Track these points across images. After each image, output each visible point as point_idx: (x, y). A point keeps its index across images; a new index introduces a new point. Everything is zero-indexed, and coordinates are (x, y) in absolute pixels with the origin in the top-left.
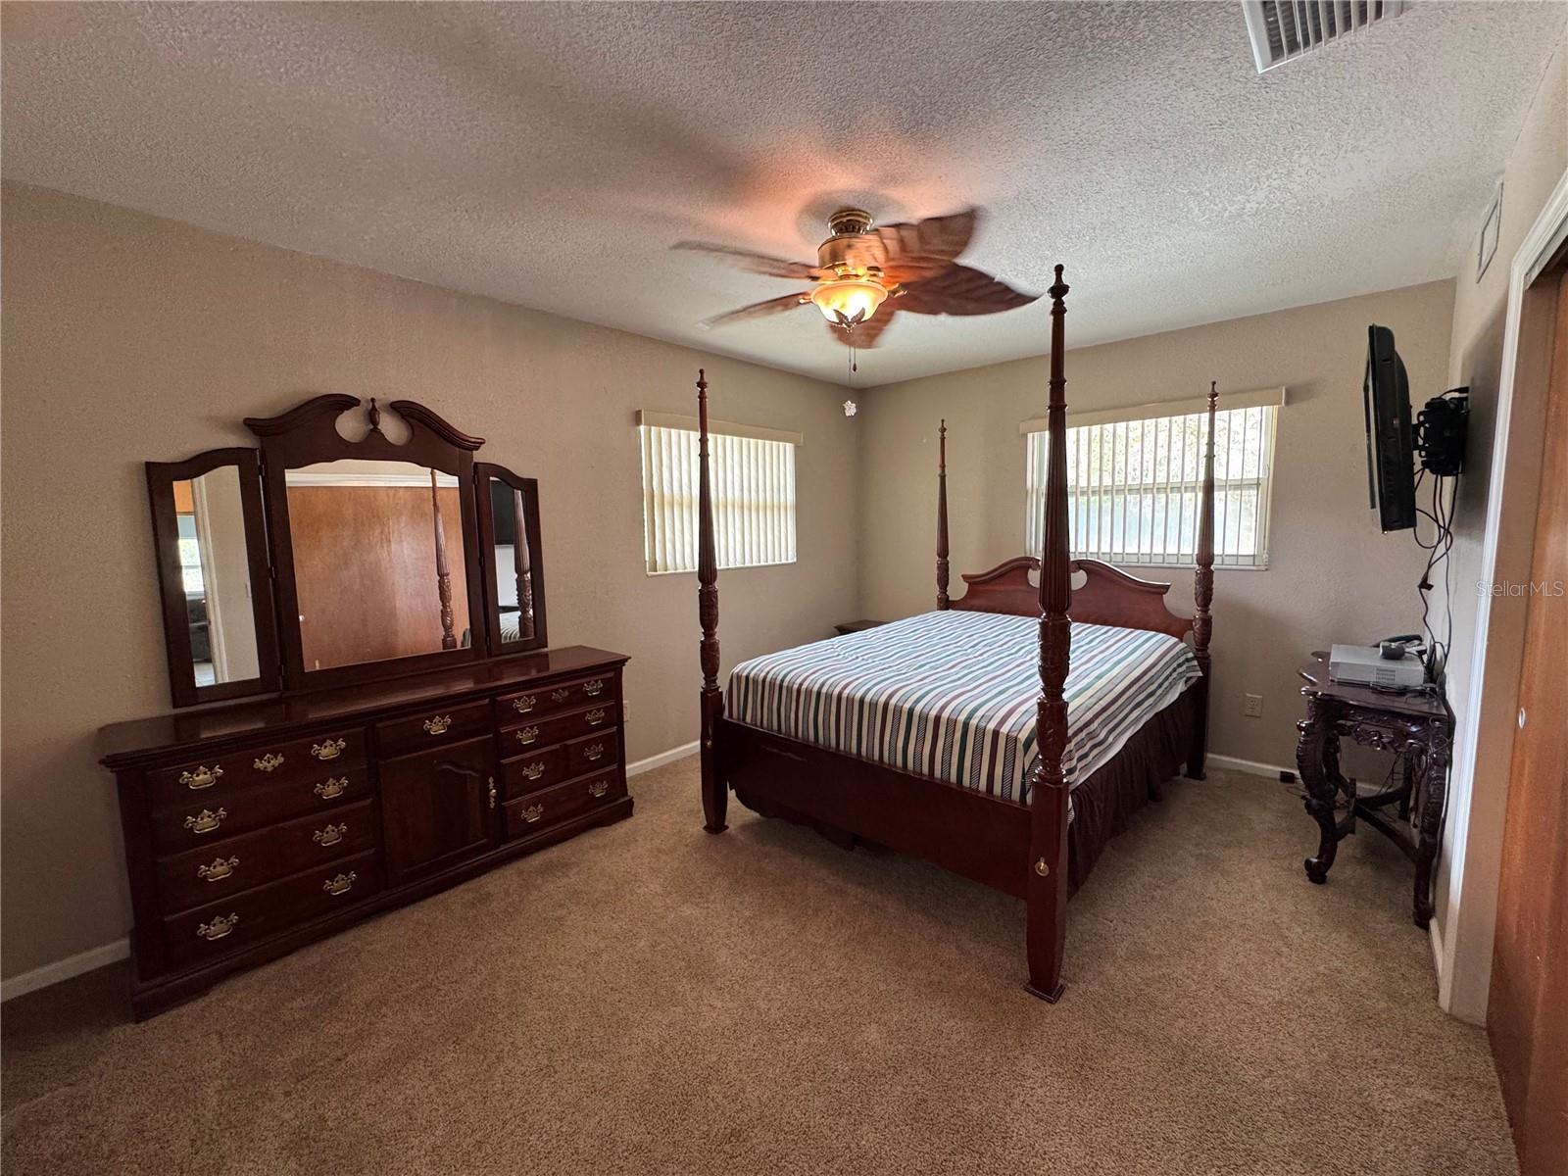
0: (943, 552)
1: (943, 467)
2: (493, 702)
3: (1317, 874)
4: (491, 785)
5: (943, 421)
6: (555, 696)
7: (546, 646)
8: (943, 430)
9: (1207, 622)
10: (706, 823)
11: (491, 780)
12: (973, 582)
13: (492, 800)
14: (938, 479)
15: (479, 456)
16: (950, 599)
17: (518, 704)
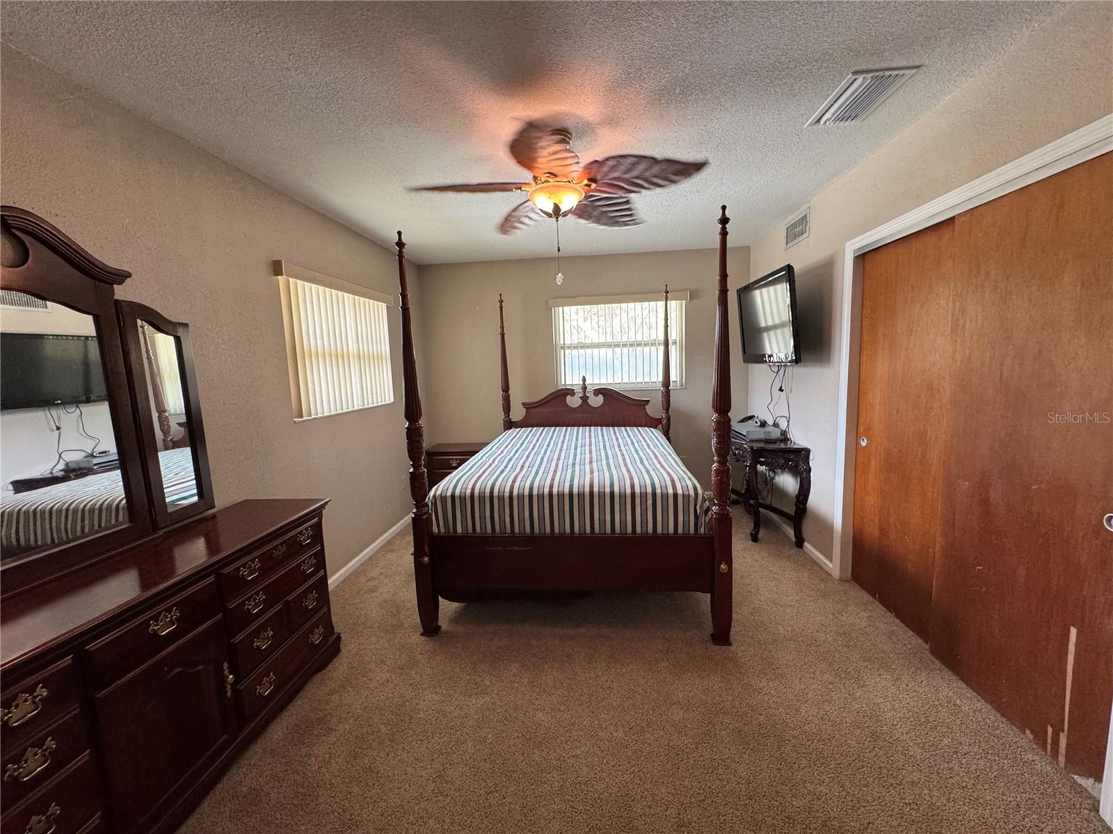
0: (506, 389)
1: (502, 328)
2: (218, 576)
3: (755, 538)
4: (226, 672)
5: (501, 295)
6: (276, 553)
7: (214, 507)
8: (501, 302)
9: (669, 419)
10: (422, 630)
11: (226, 665)
12: (528, 406)
13: (229, 687)
14: (500, 336)
15: (122, 292)
16: (512, 420)
17: (244, 572)
